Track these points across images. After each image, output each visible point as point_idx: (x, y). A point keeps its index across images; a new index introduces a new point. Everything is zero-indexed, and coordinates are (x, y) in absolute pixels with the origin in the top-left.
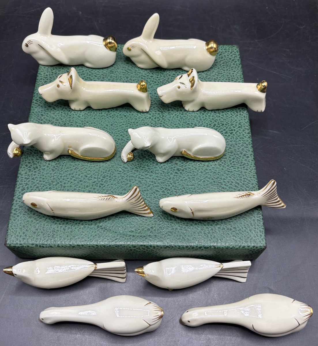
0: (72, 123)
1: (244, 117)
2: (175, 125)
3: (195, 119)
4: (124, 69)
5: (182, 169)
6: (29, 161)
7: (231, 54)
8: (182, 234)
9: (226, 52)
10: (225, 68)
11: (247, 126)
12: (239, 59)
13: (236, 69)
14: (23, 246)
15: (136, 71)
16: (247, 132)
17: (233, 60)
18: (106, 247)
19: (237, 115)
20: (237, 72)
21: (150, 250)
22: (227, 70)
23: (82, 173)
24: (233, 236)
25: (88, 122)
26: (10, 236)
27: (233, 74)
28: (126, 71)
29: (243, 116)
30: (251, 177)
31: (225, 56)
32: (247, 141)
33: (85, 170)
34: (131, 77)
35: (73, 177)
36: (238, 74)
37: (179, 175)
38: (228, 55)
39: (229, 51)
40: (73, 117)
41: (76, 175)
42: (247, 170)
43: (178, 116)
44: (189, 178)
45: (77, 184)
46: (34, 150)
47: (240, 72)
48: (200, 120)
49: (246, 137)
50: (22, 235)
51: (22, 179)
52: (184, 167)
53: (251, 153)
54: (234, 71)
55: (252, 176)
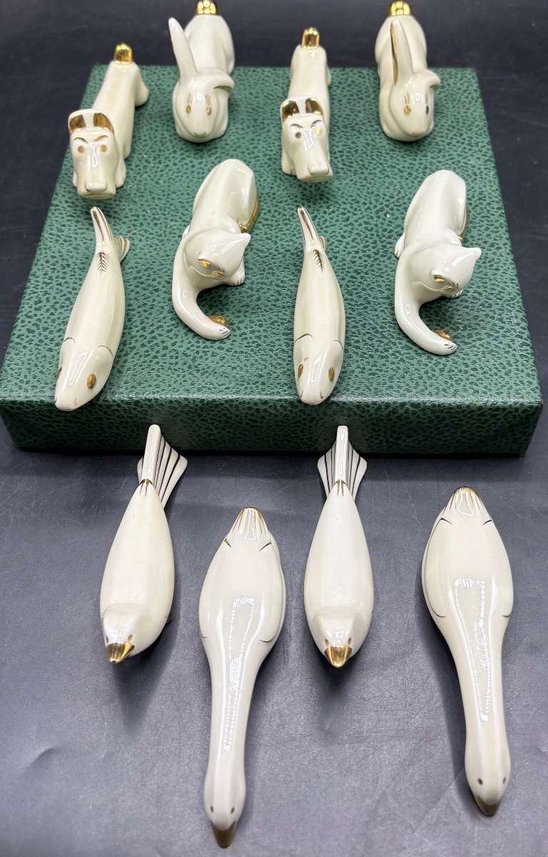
0: (143, 193)
1: (490, 181)
2: (351, 196)
3: (391, 187)
4: (250, 106)
5: (365, 270)
6: (54, 254)
7: (462, 82)
8: (363, 380)
9: (451, 78)
10: (450, 104)
11: (496, 197)
12: (477, 89)
13: (472, 105)
14: (32, 402)
15: (273, 109)
16: (496, 207)
17: (465, 91)
18: (205, 402)
19: (476, 179)
20: (472, 109)
21: (297, 410)
22: (454, 107)
23: (159, 277)
24: (471, 383)
25: (174, 193)
26: (6, 381)
27: (466, 112)
28: (253, 109)
29: (486, 181)
30: (505, 282)
31: (449, 85)
32: (497, 221)
33: (166, 272)
34: (264, 119)
35: (142, 283)
36: (475, 113)
37: (359, 280)
38: (454, 84)
39: (456, 77)
40: (146, 184)
41: (147, 280)
42: (497, 269)
43: (356, 182)
44: (379, 286)
45: (150, 295)
46: (63, 235)
47: (478, 110)
48: (401, 188)
49: (493, 215)
50: (32, 379)
51: (36, 283)
52: (368, 268)
53: (504, 241)
54: (468, 109)
55: (508, 281)
